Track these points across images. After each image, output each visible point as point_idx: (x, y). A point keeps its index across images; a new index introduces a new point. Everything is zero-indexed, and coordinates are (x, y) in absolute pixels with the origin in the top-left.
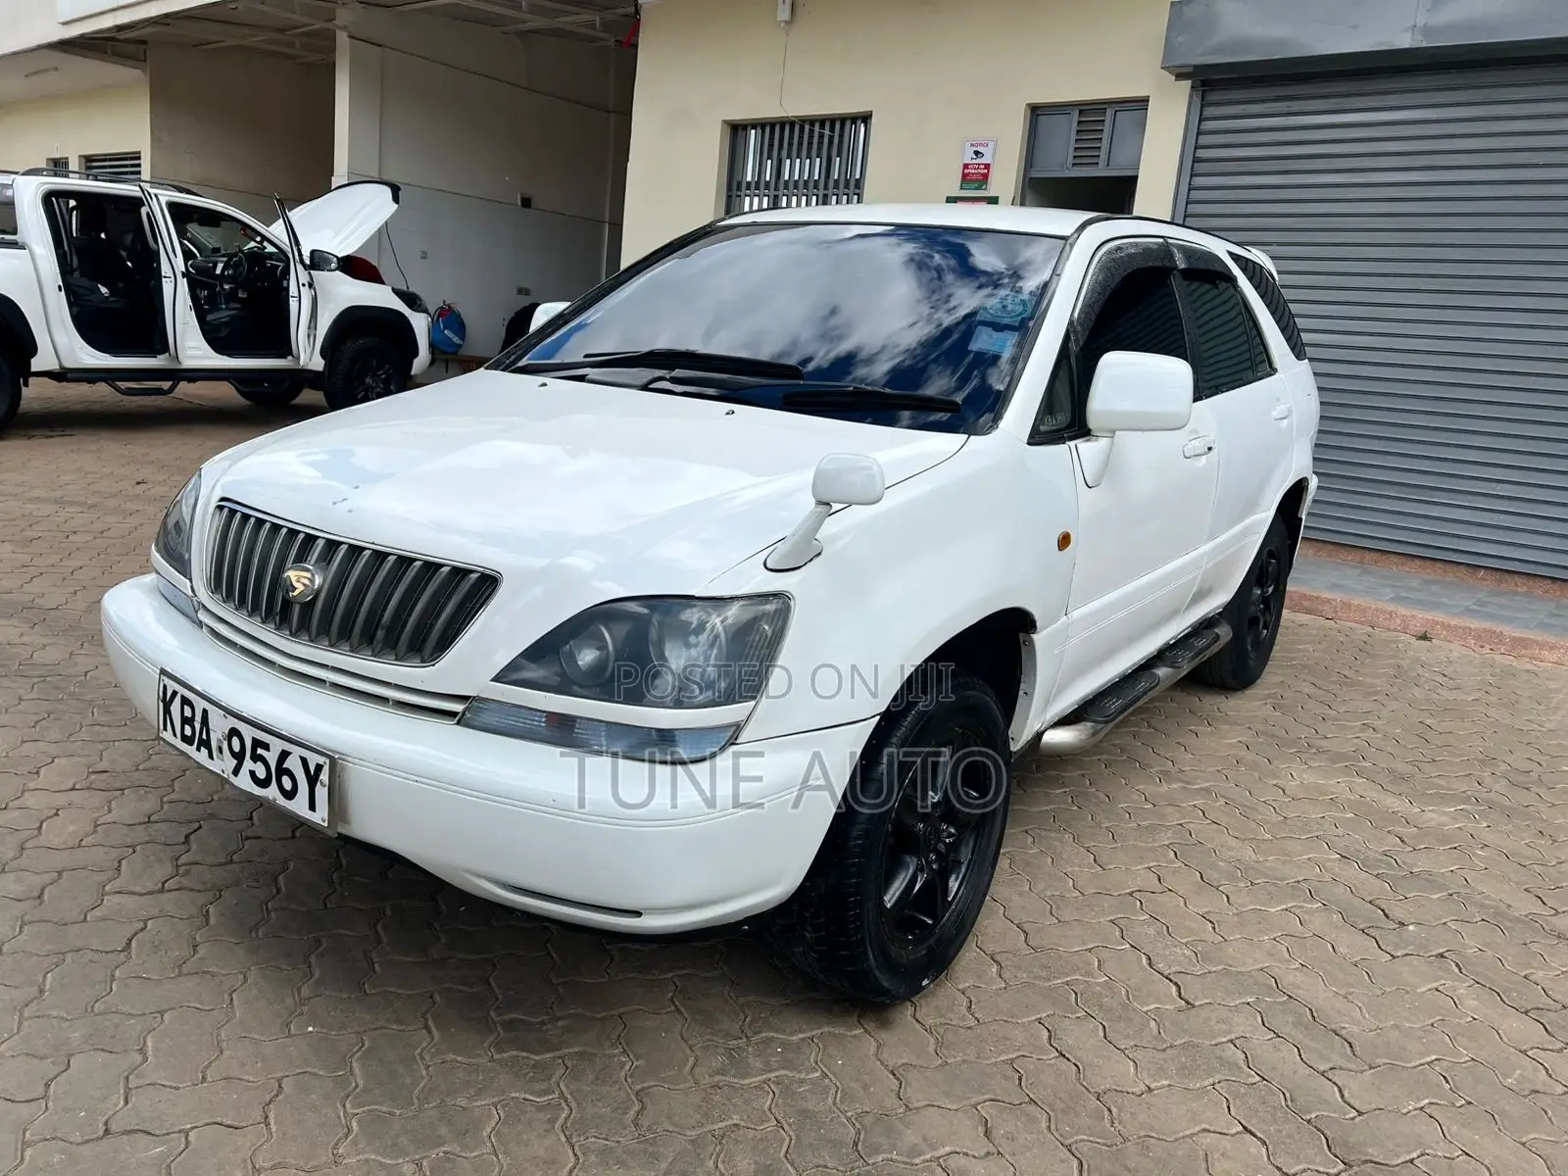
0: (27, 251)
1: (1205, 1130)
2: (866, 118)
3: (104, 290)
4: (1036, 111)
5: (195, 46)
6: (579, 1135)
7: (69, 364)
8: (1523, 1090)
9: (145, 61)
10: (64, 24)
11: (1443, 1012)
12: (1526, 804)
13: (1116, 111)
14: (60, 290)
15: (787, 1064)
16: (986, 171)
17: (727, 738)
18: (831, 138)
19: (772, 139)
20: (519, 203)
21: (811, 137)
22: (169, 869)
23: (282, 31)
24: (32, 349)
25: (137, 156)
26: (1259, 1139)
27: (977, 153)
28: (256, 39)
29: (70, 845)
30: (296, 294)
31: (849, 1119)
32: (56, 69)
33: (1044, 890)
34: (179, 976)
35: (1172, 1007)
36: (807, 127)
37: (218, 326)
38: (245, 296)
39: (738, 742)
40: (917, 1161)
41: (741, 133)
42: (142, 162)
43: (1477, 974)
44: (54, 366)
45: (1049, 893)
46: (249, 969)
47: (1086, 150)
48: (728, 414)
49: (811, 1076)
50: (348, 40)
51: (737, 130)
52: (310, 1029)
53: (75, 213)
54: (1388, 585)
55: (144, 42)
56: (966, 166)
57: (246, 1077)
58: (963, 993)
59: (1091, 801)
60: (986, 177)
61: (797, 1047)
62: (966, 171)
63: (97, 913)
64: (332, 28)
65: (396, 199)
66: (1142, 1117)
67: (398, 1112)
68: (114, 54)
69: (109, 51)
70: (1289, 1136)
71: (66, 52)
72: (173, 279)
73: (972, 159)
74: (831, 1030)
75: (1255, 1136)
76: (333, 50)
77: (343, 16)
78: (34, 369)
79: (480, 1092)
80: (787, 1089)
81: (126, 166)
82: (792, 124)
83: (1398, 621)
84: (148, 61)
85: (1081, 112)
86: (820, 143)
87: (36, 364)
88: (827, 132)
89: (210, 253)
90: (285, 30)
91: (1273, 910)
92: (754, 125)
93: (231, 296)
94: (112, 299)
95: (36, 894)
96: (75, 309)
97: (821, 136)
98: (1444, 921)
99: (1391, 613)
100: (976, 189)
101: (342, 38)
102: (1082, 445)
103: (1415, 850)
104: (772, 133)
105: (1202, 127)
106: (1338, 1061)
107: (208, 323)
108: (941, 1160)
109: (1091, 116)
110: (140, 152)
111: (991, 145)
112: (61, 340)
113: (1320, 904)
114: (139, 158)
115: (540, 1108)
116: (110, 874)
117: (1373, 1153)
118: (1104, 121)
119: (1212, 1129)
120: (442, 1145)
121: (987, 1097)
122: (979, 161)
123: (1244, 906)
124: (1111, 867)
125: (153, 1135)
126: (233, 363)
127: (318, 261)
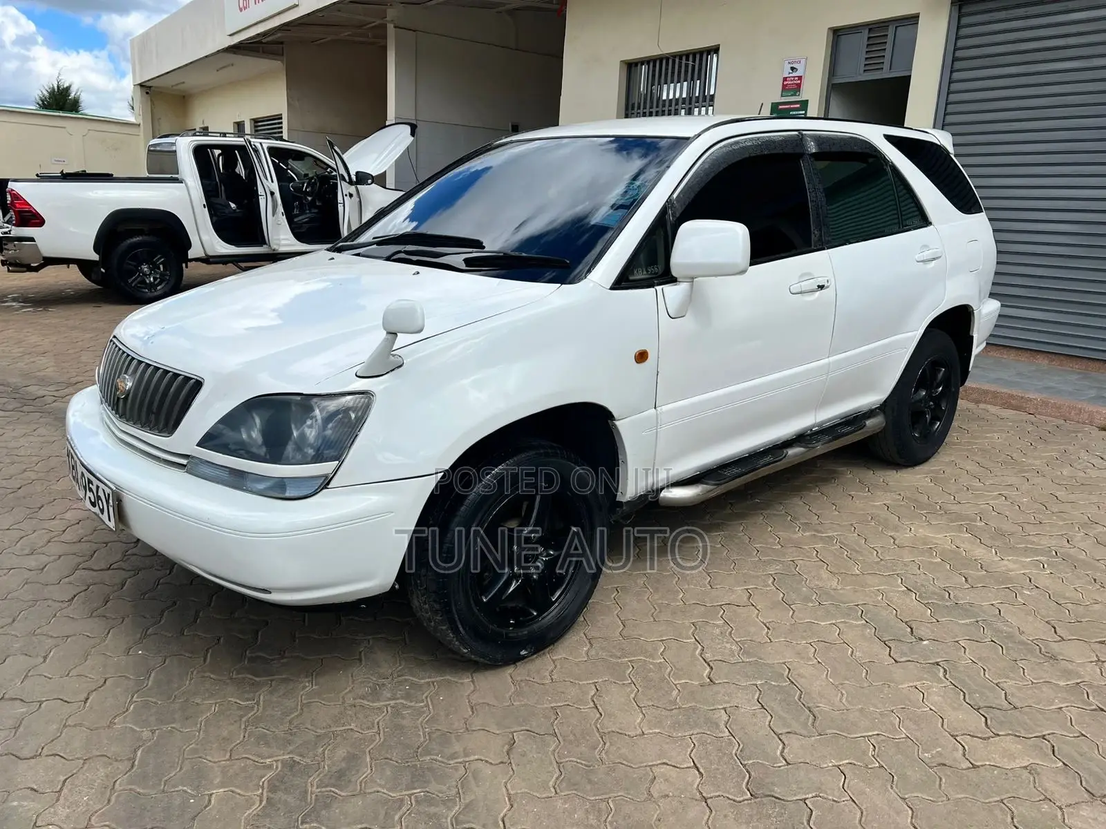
0: (183, 185)
1: (664, 763)
2: (716, 50)
3: (233, 205)
4: (837, 34)
5: (312, 42)
6: (253, 726)
7: (211, 253)
8: (932, 763)
9: (283, 55)
10: (230, 35)
11: (907, 702)
12: (1098, 559)
13: (896, 27)
14: (205, 207)
15: (408, 696)
16: (799, 82)
17: (319, 484)
18: (693, 67)
19: (654, 71)
20: (510, 129)
21: (680, 67)
22: (119, 556)
23: (360, 27)
24: (188, 245)
25: (279, 117)
26: (700, 773)
27: (793, 69)
28: (345, 34)
29: (74, 540)
30: (342, 202)
31: (424, 733)
32: (232, 65)
33: (657, 599)
34: (90, 617)
35: (697, 683)
36: (677, 60)
37: (300, 225)
38: (320, 204)
39: (329, 487)
40: (451, 762)
41: (633, 68)
42: (283, 120)
43: (955, 679)
44: (202, 254)
45: (660, 601)
46: (128, 616)
47: (873, 60)
48: (414, 274)
49: (417, 705)
50: (394, 29)
51: (631, 67)
52: (140, 652)
53: (221, 157)
54: (1095, 387)
55: (282, 43)
56: (785, 79)
57: (90, 676)
58: (554, 662)
59: (734, 541)
60: (799, 86)
61: (419, 687)
62: (785, 83)
63: (67, 580)
64: (385, 22)
65: (413, 134)
66: (623, 751)
67: (160, 703)
68: (264, 52)
69: (261, 51)
70: (722, 774)
71: (235, 53)
72: (265, 197)
73: (789, 73)
74: (450, 678)
75: (698, 770)
76: (385, 37)
77: (391, 13)
78: (190, 257)
79: (212, 696)
80: (397, 712)
81: (268, 125)
82: (668, 59)
83: (1086, 416)
84: (285, 54)
85: (870, 30)
86: (686, 71)
87: (192, 254)
88: (691, 63)
89: (303, 178)
90: (361, 26)
91: (823, 624)
92: (642, 62)
93: (312, 204)
94: (238, 211)
95: (41, 567)
96: (215, 218)
97: (687, 66)
98: (957, 639)
99: (1080, 409)
100: (792, 95)
101: (390, 27)
102: (669, 289)
103: (972, 587)
104: (654, 66)
105: (960, 33)
106: (796, 727)
107: (296, 223)
108: (467, 764)
109: (878, 32)
110: (281, 114)
111: (803, 61)
112: (204, 238)
113: (864, 622)
114: (281, 118)
115: (240, 708)
116: (86, 558)
117: (778, 791)
118: (887, 35)
119: (669, 763)
120: (173, 723)
121: (524, 728)
122: (794, 74)
123: (801, 620)
124: (718, 587)
125: (25, 702)
126: (309, 248)
127: (362, 178)
